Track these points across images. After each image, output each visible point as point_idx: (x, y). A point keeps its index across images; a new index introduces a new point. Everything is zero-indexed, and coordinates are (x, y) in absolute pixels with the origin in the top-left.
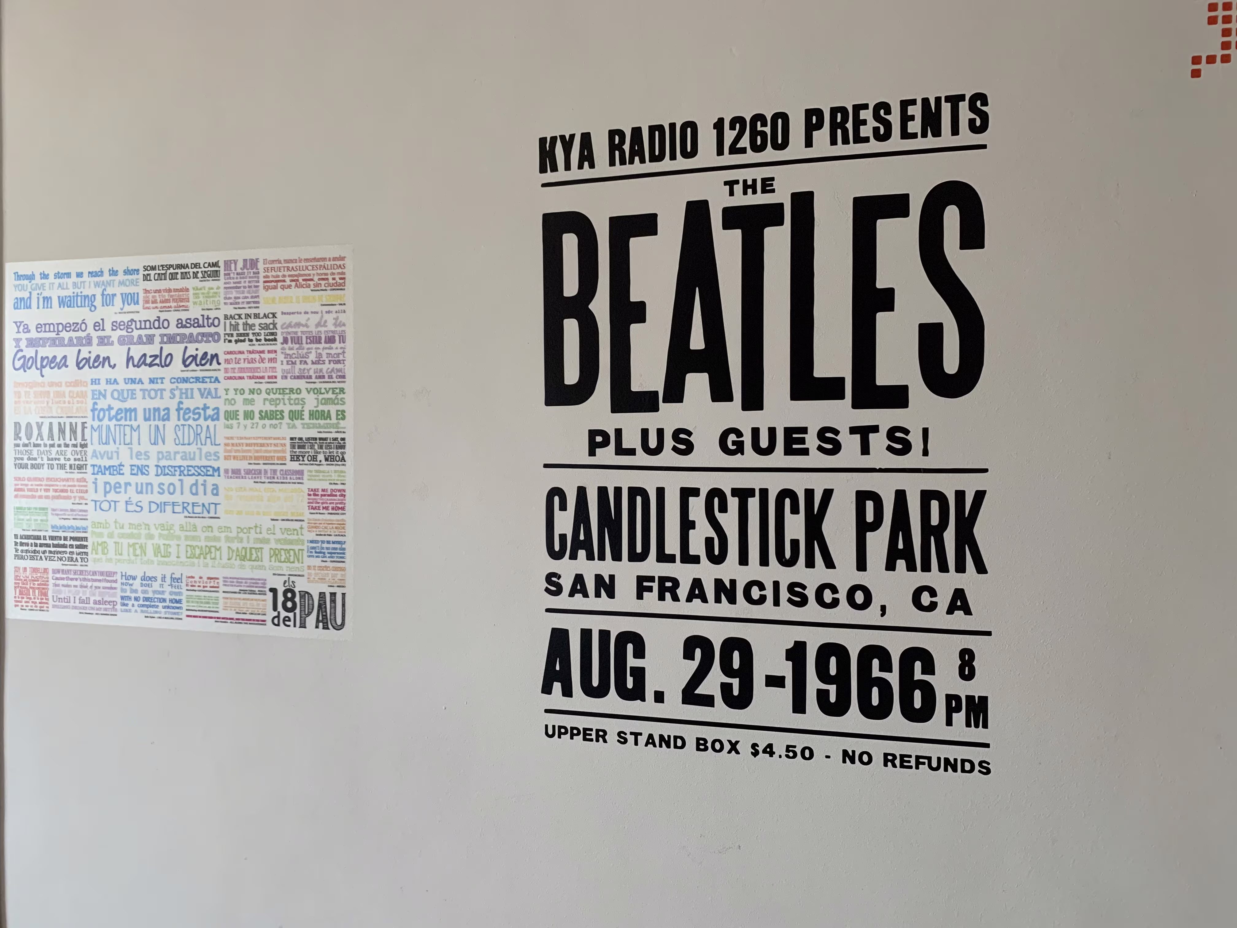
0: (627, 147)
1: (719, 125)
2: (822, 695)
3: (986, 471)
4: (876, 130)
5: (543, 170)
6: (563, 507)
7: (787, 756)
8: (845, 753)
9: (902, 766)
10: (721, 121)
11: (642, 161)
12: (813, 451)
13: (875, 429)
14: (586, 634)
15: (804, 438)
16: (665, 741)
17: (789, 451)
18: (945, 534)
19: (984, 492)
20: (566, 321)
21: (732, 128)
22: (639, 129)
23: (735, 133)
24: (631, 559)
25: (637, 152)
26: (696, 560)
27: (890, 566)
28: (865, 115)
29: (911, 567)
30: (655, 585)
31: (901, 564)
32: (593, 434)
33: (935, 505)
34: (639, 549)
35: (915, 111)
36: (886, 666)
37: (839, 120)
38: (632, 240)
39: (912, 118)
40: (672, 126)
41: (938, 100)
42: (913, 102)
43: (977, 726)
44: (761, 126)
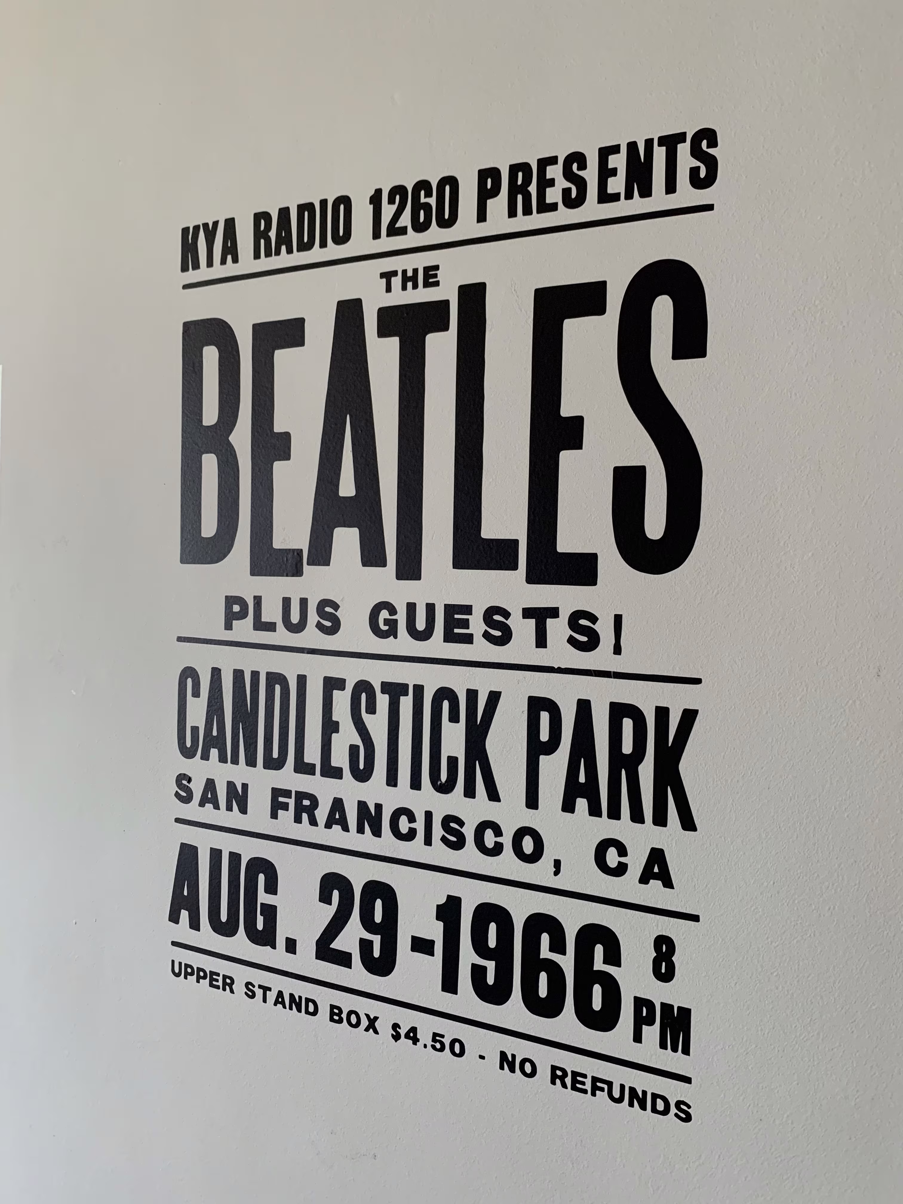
0: (273, 234)
1: (376, 199)
2: (478, 972)
3: (698, 681)
4: (566, 192)
5: (184, 268)
6: (196, 694)
7: (434, 1047)
8: (503, 1055)
9: (573, 1088)
10: (379, 192)
11: (290, 251)
12: (478, 638)
13: (554, 613)
14: (216, 855)
15: (468, 620)
16: (296, 1003)
17: (449, 637)
18: (641, 768)
19: (695, 712)
20: (204, 456)
21: (391, 201)
22: (287, 209)
23: (394, 207)
24: (267, 766)
25: (284, 240)
26: (337, 773)
27: (568, 806)
28: (554, 172)
29: (595, 811)
30: (291, 802)
31: (582, 804)
32: (230, 601)
33: (628, 724)
34: (275, 755)
35: (618, 161)
36: (558, 946)
37: (520, 182)
38: (277, 353)
39: (614, 172)
40: (324, 203)
41: (649, 143)
42: (615, 149)
43: (675, 1049)
44: (425, 197)
